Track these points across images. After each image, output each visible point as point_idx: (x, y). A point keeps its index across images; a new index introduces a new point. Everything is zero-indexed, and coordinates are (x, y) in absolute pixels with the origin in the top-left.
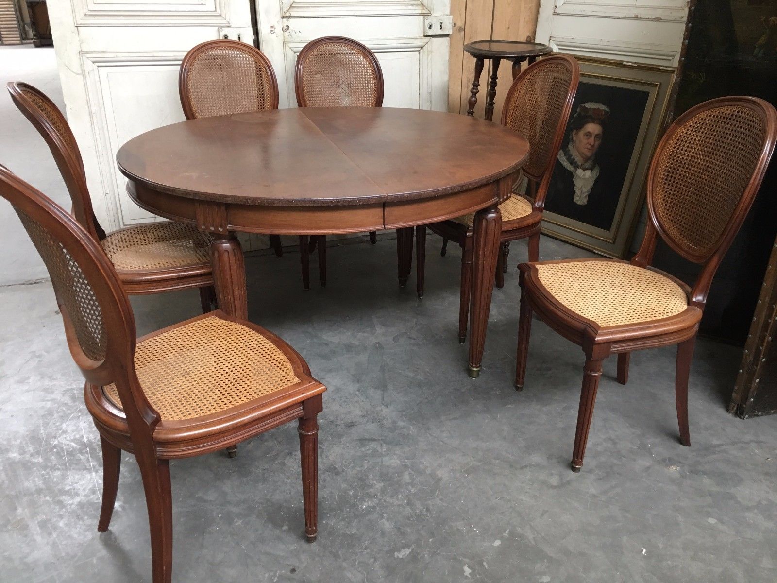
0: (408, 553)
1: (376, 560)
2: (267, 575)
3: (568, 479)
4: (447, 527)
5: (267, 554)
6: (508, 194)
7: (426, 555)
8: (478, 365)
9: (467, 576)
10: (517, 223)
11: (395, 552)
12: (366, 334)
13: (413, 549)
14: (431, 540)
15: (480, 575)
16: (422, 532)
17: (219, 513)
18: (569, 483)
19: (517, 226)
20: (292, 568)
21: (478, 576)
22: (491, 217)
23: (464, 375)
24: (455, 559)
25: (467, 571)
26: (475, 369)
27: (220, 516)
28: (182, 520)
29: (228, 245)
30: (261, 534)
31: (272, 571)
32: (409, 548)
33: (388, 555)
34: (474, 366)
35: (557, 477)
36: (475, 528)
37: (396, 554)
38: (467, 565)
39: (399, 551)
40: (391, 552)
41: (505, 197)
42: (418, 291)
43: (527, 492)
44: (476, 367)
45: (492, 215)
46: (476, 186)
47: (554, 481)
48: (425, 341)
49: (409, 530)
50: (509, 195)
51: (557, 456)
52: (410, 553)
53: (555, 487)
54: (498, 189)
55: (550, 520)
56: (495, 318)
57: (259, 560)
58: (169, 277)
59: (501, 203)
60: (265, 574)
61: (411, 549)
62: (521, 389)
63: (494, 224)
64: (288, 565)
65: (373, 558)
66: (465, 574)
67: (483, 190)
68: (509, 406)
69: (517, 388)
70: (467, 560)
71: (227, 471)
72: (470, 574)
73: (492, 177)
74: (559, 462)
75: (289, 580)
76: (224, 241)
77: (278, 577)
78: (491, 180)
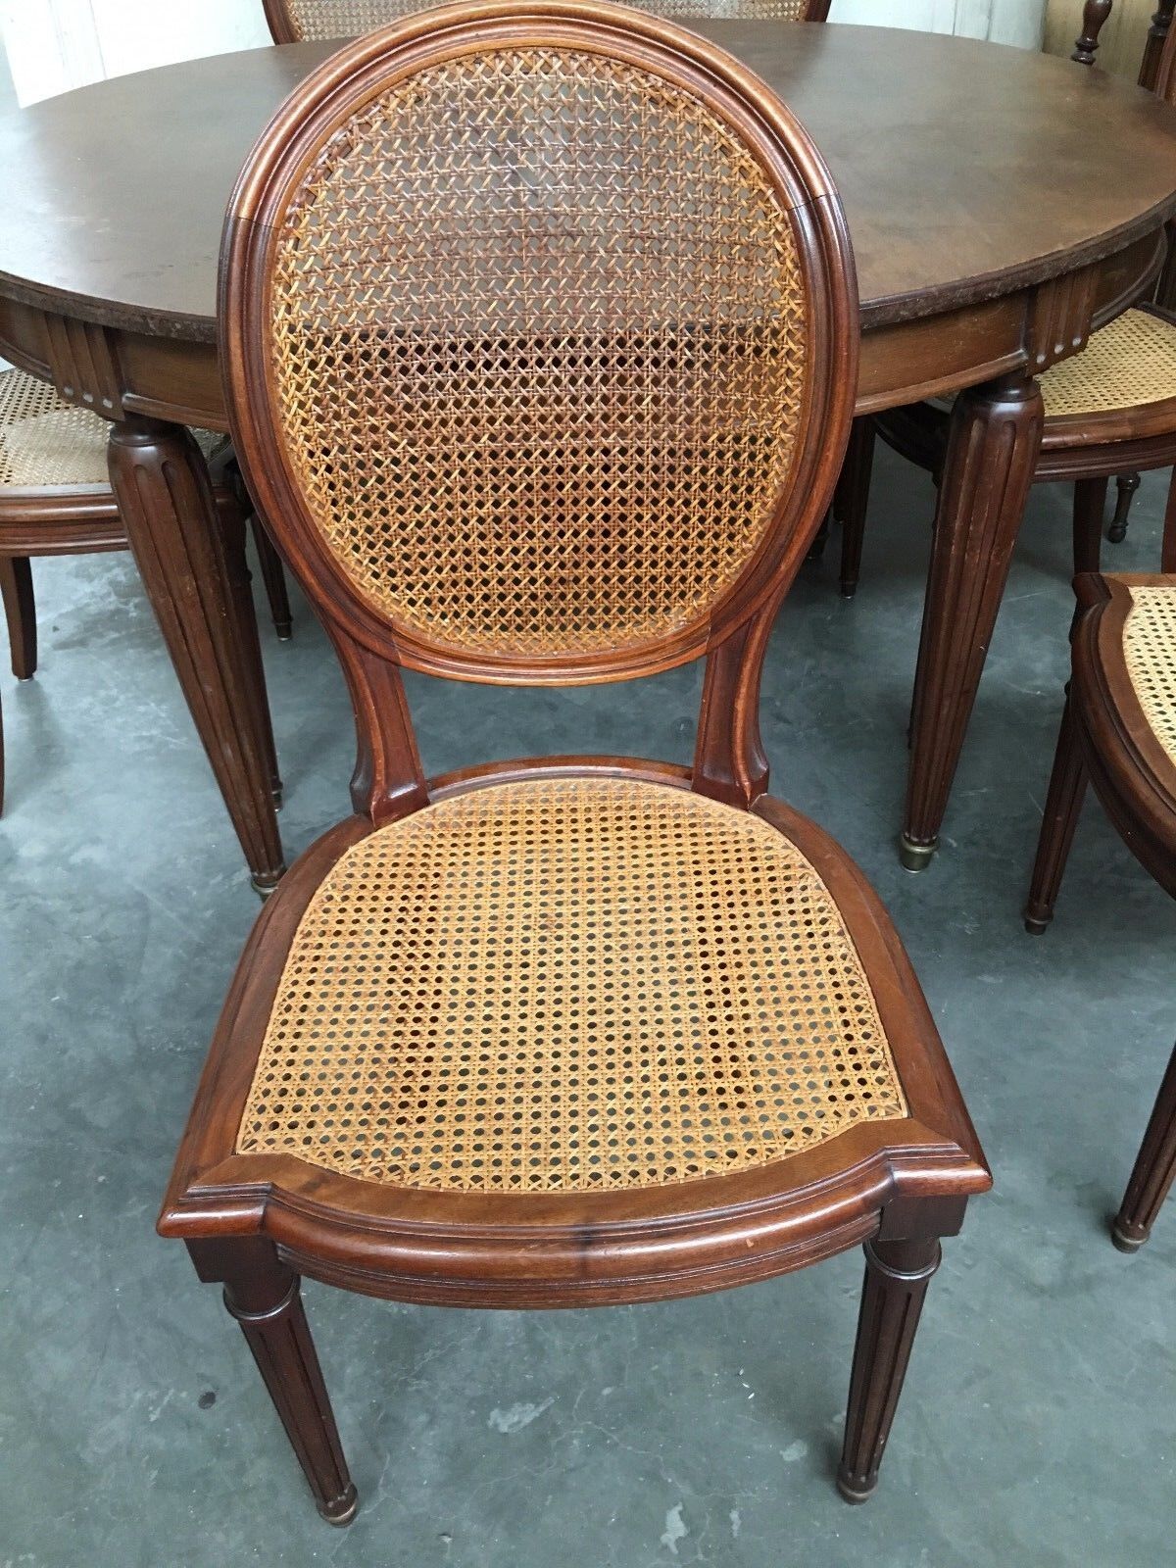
0: (527, 1420)
1: (431, 1423)
2: (138, 1396)
3: (1090, 1270)
4: (667, 1359)
5: (166, 1326)
6: (1073, 337)
7: (575, 1442)
8: (927, 841)
9: (666, 1547)
10: (1131, 421)
11: (491, 1409)
12: (664, 691)
13: (548, 1409)
14: (607, 1391)
15: (706, 1553)
16: (594, 1361)
17: (99, 1172)
18: (1088, 1284)
19: (1127, 430)
20: (209, 1388)
21: (701, 1557)
22: (1002, 415)
23: (887, 855)
24: (653, 1476)
25: (675, 1527)
26: (918, 850)
27: (101, 1179)
28: (10, 1170)
29: (151, 449)
30: (174, 1261)
31: (156, 1385)
32: (537, 1405)
33: (473, 1412)
34: (915, 840)
35: (1058, 1255)
36: (747, 1382)
37: (495, 1414)
38: (680, 1508)
39: (505, 1407)
40: (483, 1405)
41: (1058, 349)
42: (843, 577)
43: (946, 1290)
44: (923, 845)
45: (1007, 408)
46: (927, 312)
47: (1044, 1266)
48: (815, 731)
49: (558, 1343)
50: (1077, 342)
51: (1080, 1182)
52: (536, 1421)
53: (1038, 1291)
54: (1032, 321)
55: (986, 1405)
56: (1039, 682)
57: (139, 1340)
58: (61, 515)
59: (1043, 369)
60: (136, 1390)
61: (542, 1408)
62: (1042, 930)
63: (1007, 438)
64: (203, 1377)
65: (427, 1411)
66: (664, 1538)
67: (965, 325)
68: (988, 979)
69: (1030, 927)
70: (685, 1489)
71: (171, 1046)
72: (679, 1541)
73: (999, 279)
74: (1079, 1204)
75: (189, 1426)
76: (140, 438)
77: (163, 1412)
78: (993, 290)
